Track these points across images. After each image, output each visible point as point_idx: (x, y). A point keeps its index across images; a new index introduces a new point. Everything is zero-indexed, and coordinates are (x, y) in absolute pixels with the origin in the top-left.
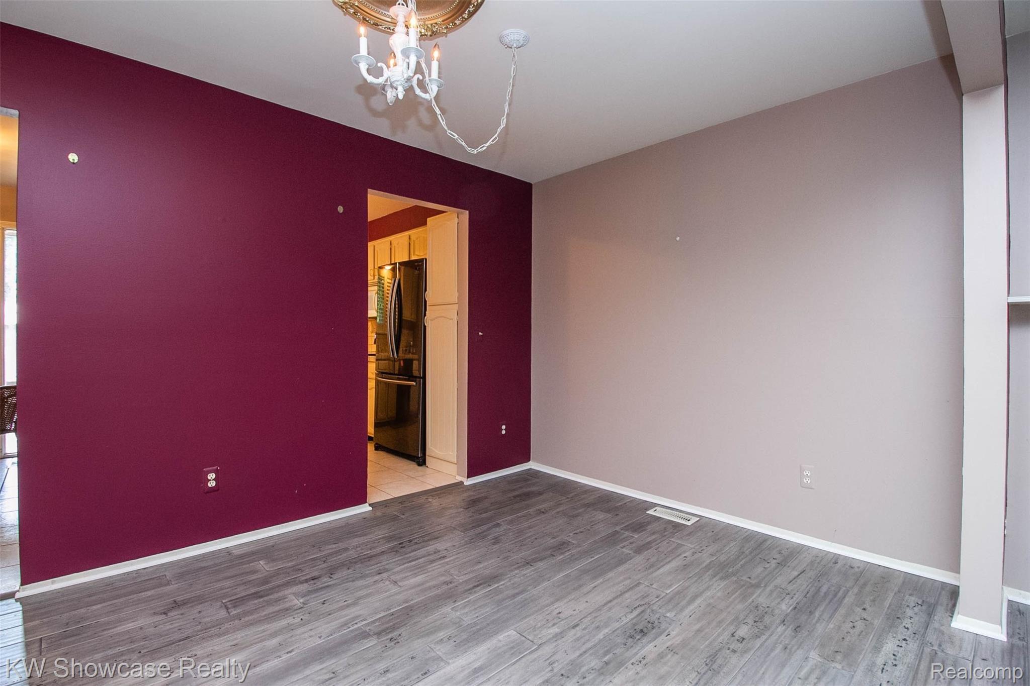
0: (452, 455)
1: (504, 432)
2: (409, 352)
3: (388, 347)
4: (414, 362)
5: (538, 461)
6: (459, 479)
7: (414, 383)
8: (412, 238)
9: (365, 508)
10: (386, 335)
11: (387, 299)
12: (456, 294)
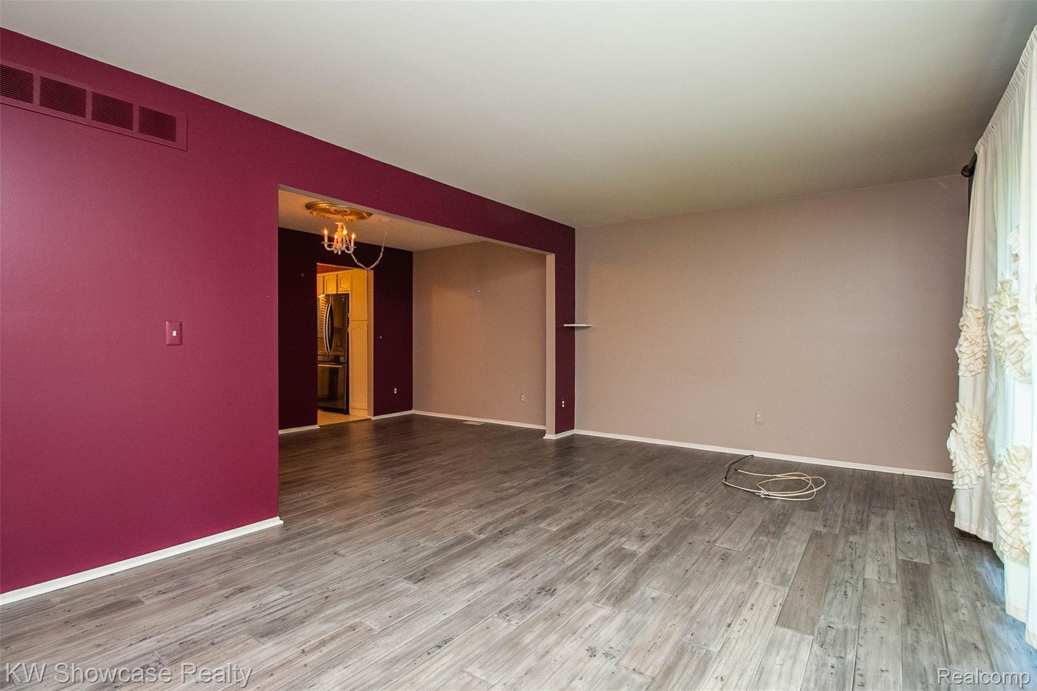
0: (365, 405)
1: (395, 392)
2: (337, 350)
3: (324, 347)
4: (341, 358)
5: (417, 409)
6: (368, 417)
7: (341, 366)
8: (339, 275)
9: (316, 427)
10: (323, 338)
11: (322, 317)
12: (366, 315)
